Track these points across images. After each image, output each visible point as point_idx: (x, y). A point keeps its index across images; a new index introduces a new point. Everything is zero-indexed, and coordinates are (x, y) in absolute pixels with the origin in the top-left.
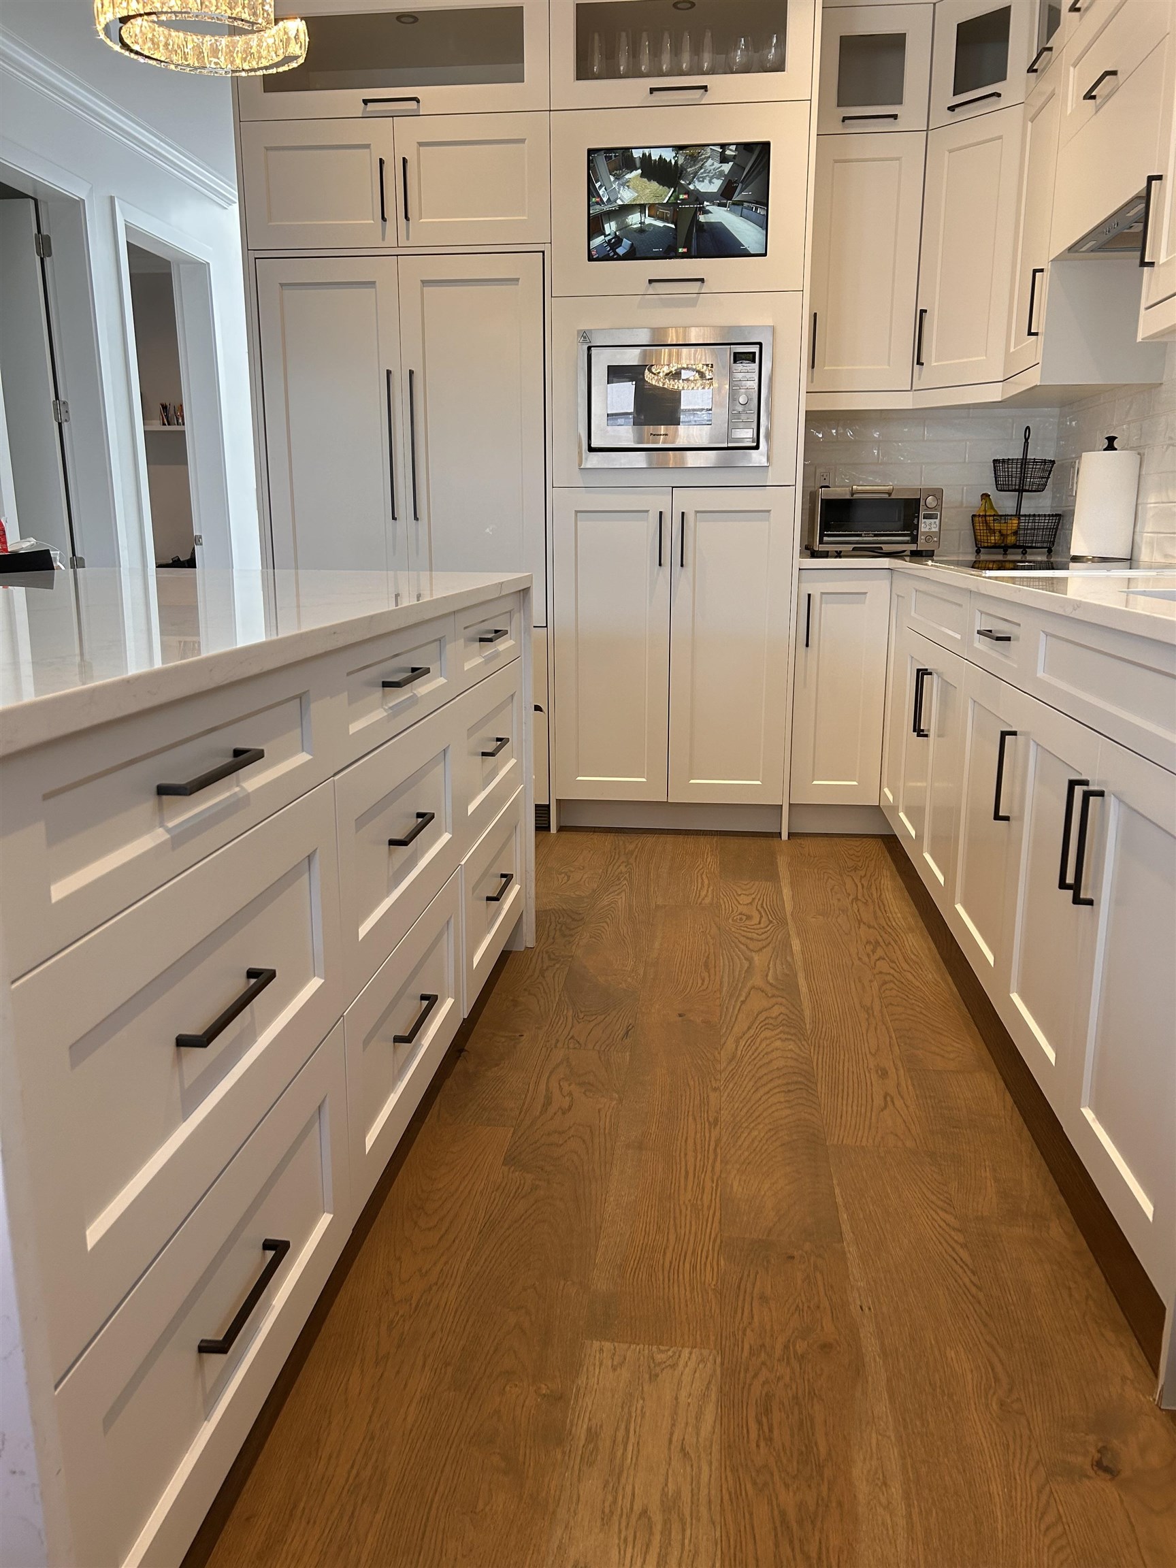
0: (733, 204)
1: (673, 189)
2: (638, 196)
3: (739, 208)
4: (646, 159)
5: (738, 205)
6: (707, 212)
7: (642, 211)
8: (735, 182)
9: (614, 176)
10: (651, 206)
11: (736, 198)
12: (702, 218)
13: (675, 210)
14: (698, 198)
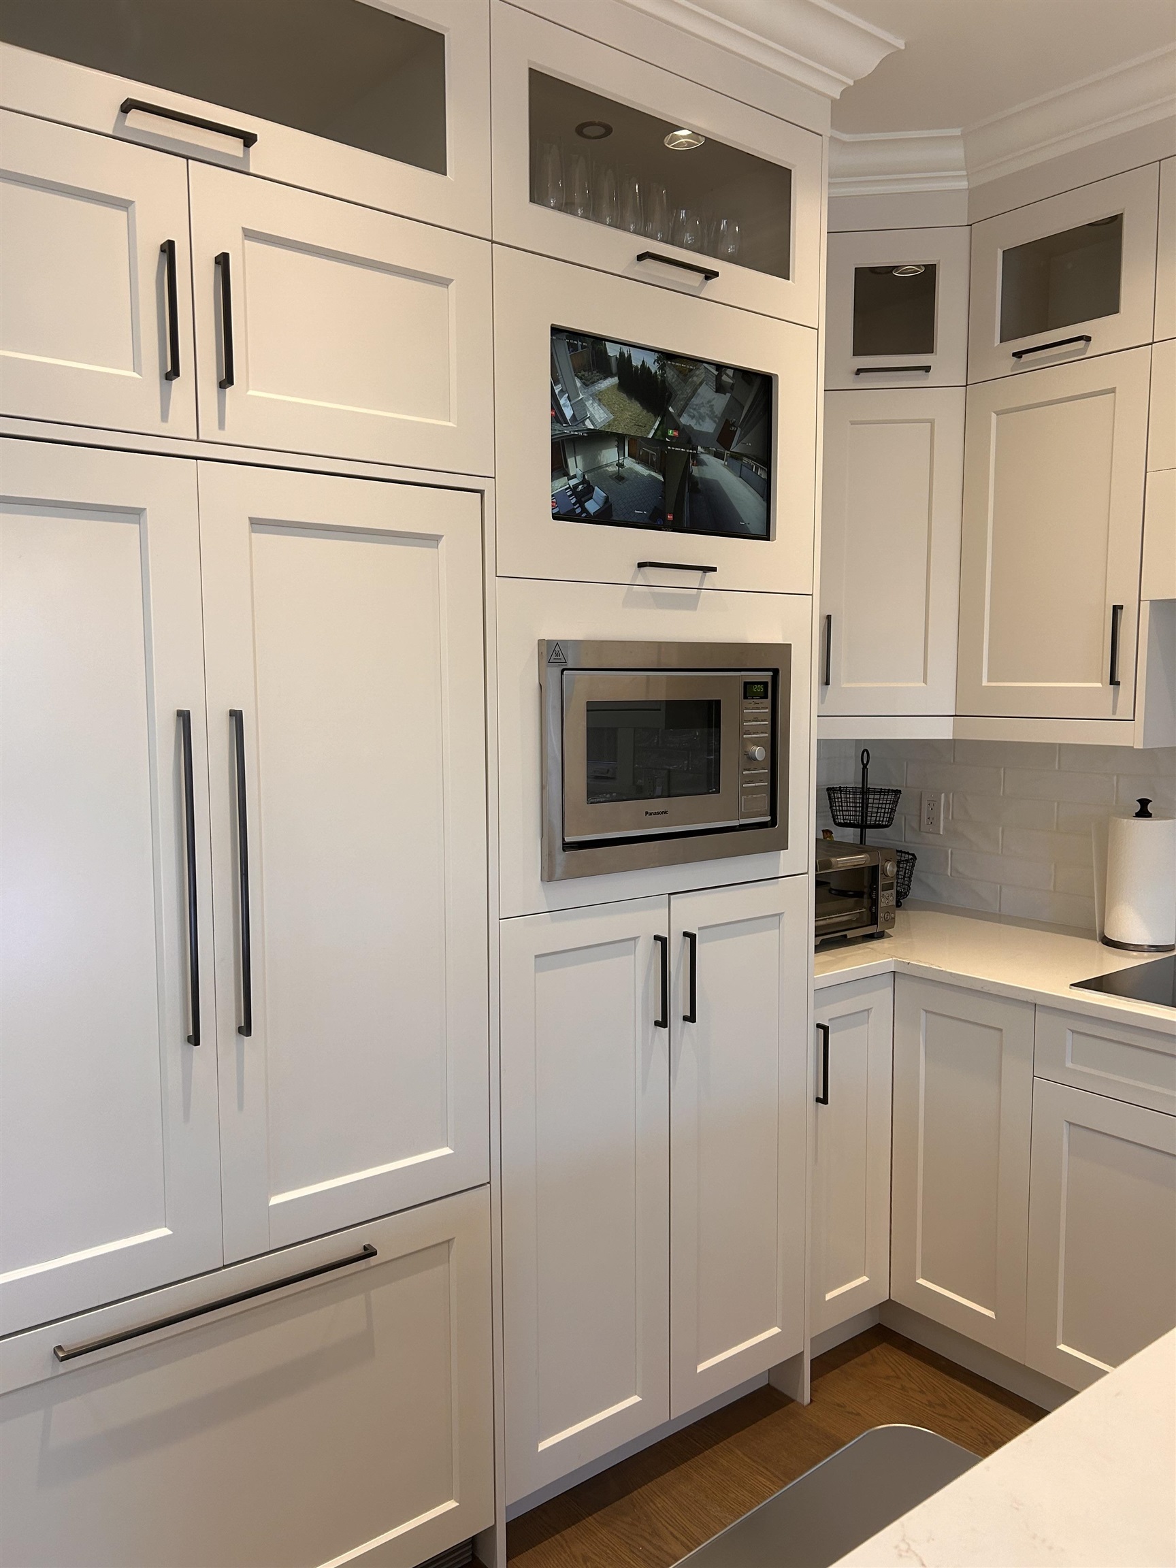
0: (731, 456)
1: (659, 419)
2: (614, 420)
3: (737, 464)
4: (625, 361)
5: (737, 459)
6: (700, 463)
7: (621, 448)
8: (733, 425)
9: (581, 379)
10: (633, 440)
11: (735, 448)
12: (695, 471)
13: (662, 452)
14: (688, 438)
